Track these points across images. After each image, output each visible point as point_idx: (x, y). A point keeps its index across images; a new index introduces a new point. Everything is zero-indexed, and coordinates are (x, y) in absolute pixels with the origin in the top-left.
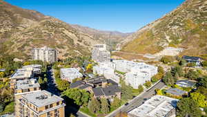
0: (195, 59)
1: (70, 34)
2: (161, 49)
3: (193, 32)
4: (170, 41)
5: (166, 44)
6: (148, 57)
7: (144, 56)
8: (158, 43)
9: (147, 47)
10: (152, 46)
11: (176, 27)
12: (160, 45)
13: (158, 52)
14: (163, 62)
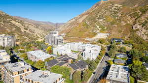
0: (119, 40)
1: (17, 23)
2: (95, 34)
3: (112, 23)
4: (100, 29)
5: (98, 31)
7: (86, 39)
8: (93, 30)
9: (86, 33)
10: (89, 33)
11: (102, 20)
12: (94, 31)
13: (94, 36)
14: (101, 42)
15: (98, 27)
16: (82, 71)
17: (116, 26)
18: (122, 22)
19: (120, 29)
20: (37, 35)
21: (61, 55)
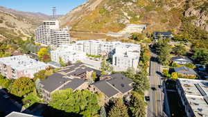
0: (167, 34)
2: (123, 26)
3: (148, 9)
4: (129, 18)
5: (127, 21)
6: (112, 35)
7: (108, 35)
8: (118, 20)
9: (106, 24)
10: (113, 24)
11: (130, 4)
12: (121, 22)
13: (122, 29)
14: (136, 39)
15: (126, 14)
16: (124, 98)
17: (156, 12)
18: (165, 6)
19: (163, 17)
20: (19, 32)
21: (69, 63)
